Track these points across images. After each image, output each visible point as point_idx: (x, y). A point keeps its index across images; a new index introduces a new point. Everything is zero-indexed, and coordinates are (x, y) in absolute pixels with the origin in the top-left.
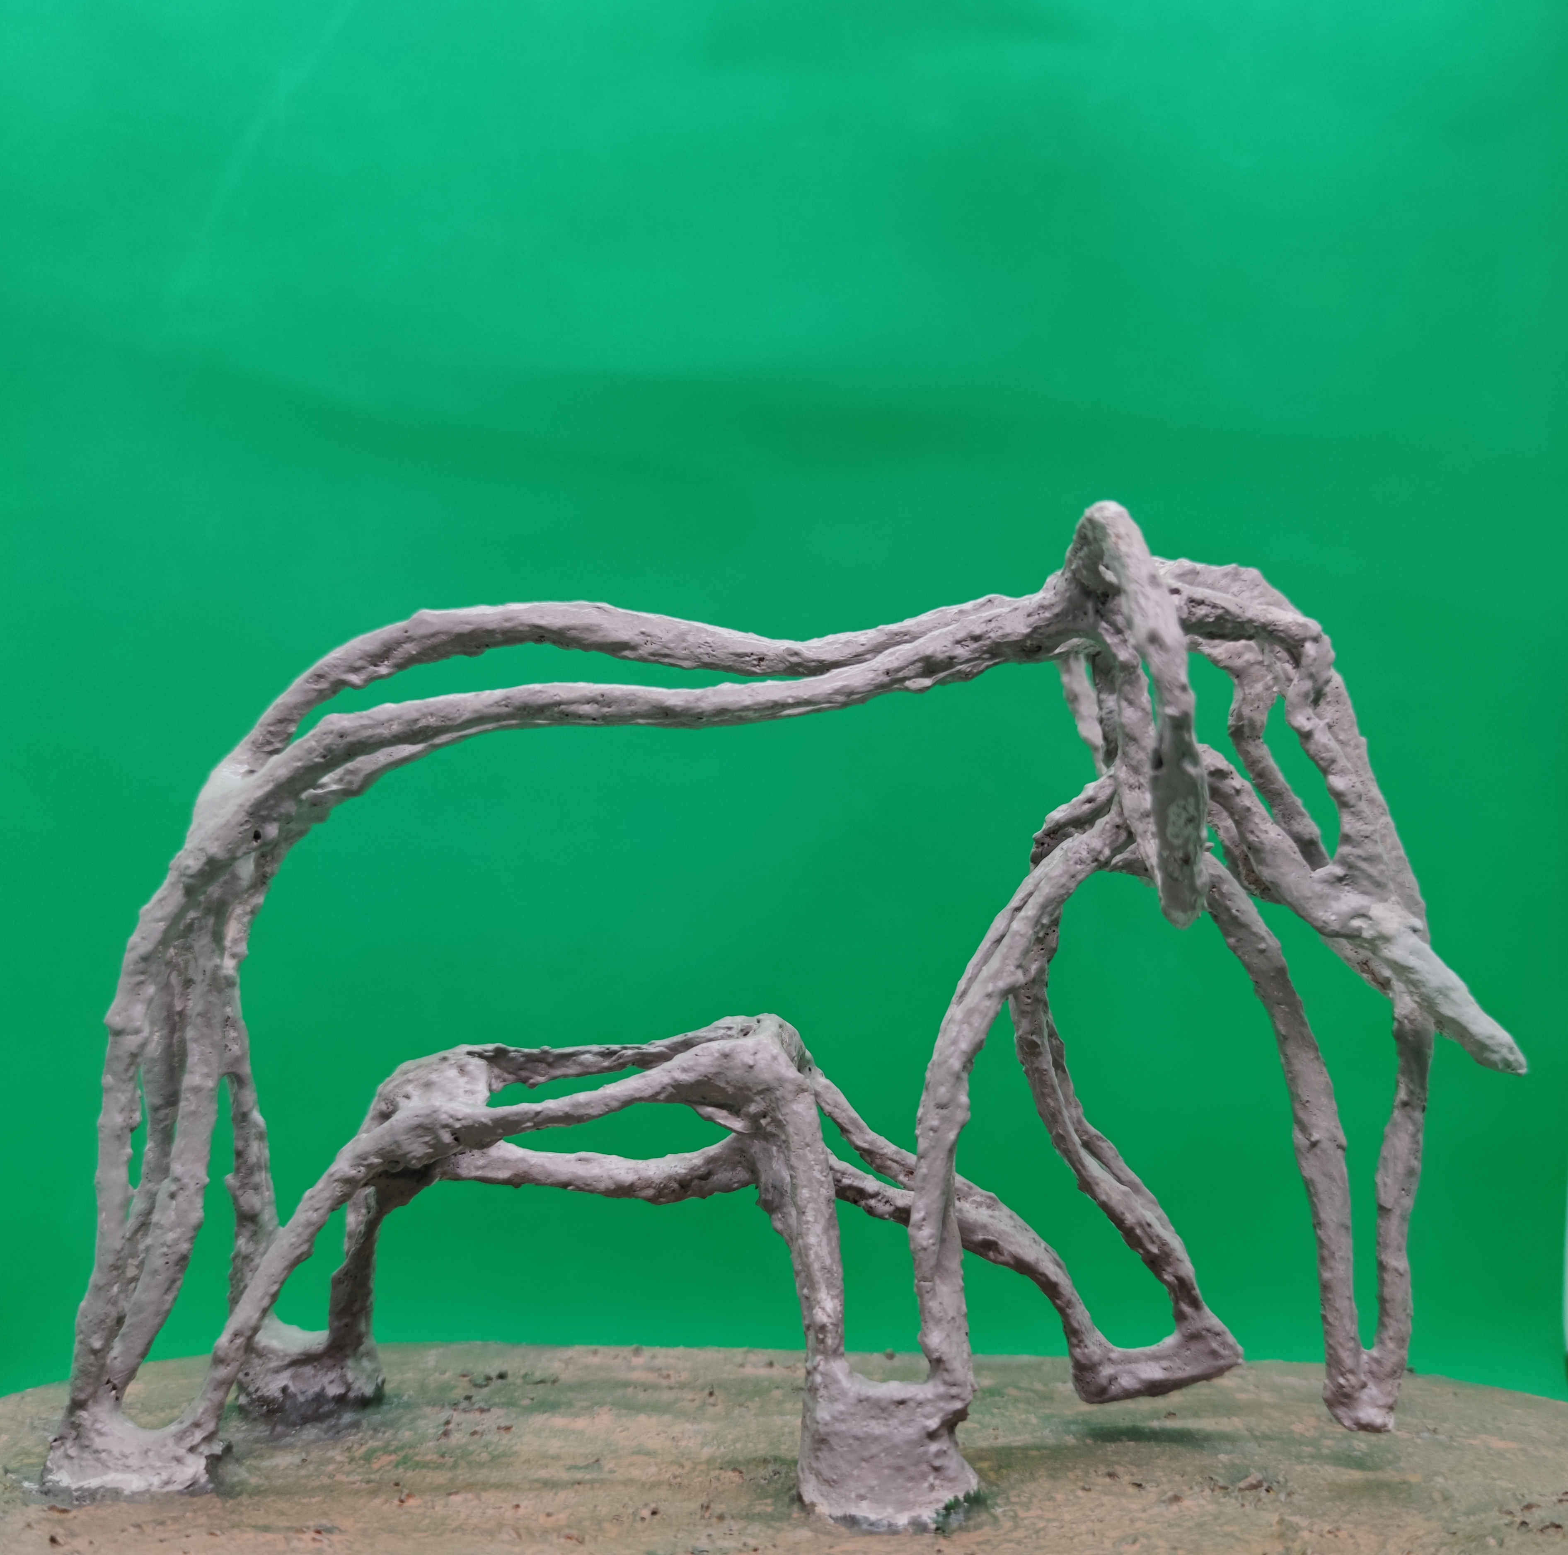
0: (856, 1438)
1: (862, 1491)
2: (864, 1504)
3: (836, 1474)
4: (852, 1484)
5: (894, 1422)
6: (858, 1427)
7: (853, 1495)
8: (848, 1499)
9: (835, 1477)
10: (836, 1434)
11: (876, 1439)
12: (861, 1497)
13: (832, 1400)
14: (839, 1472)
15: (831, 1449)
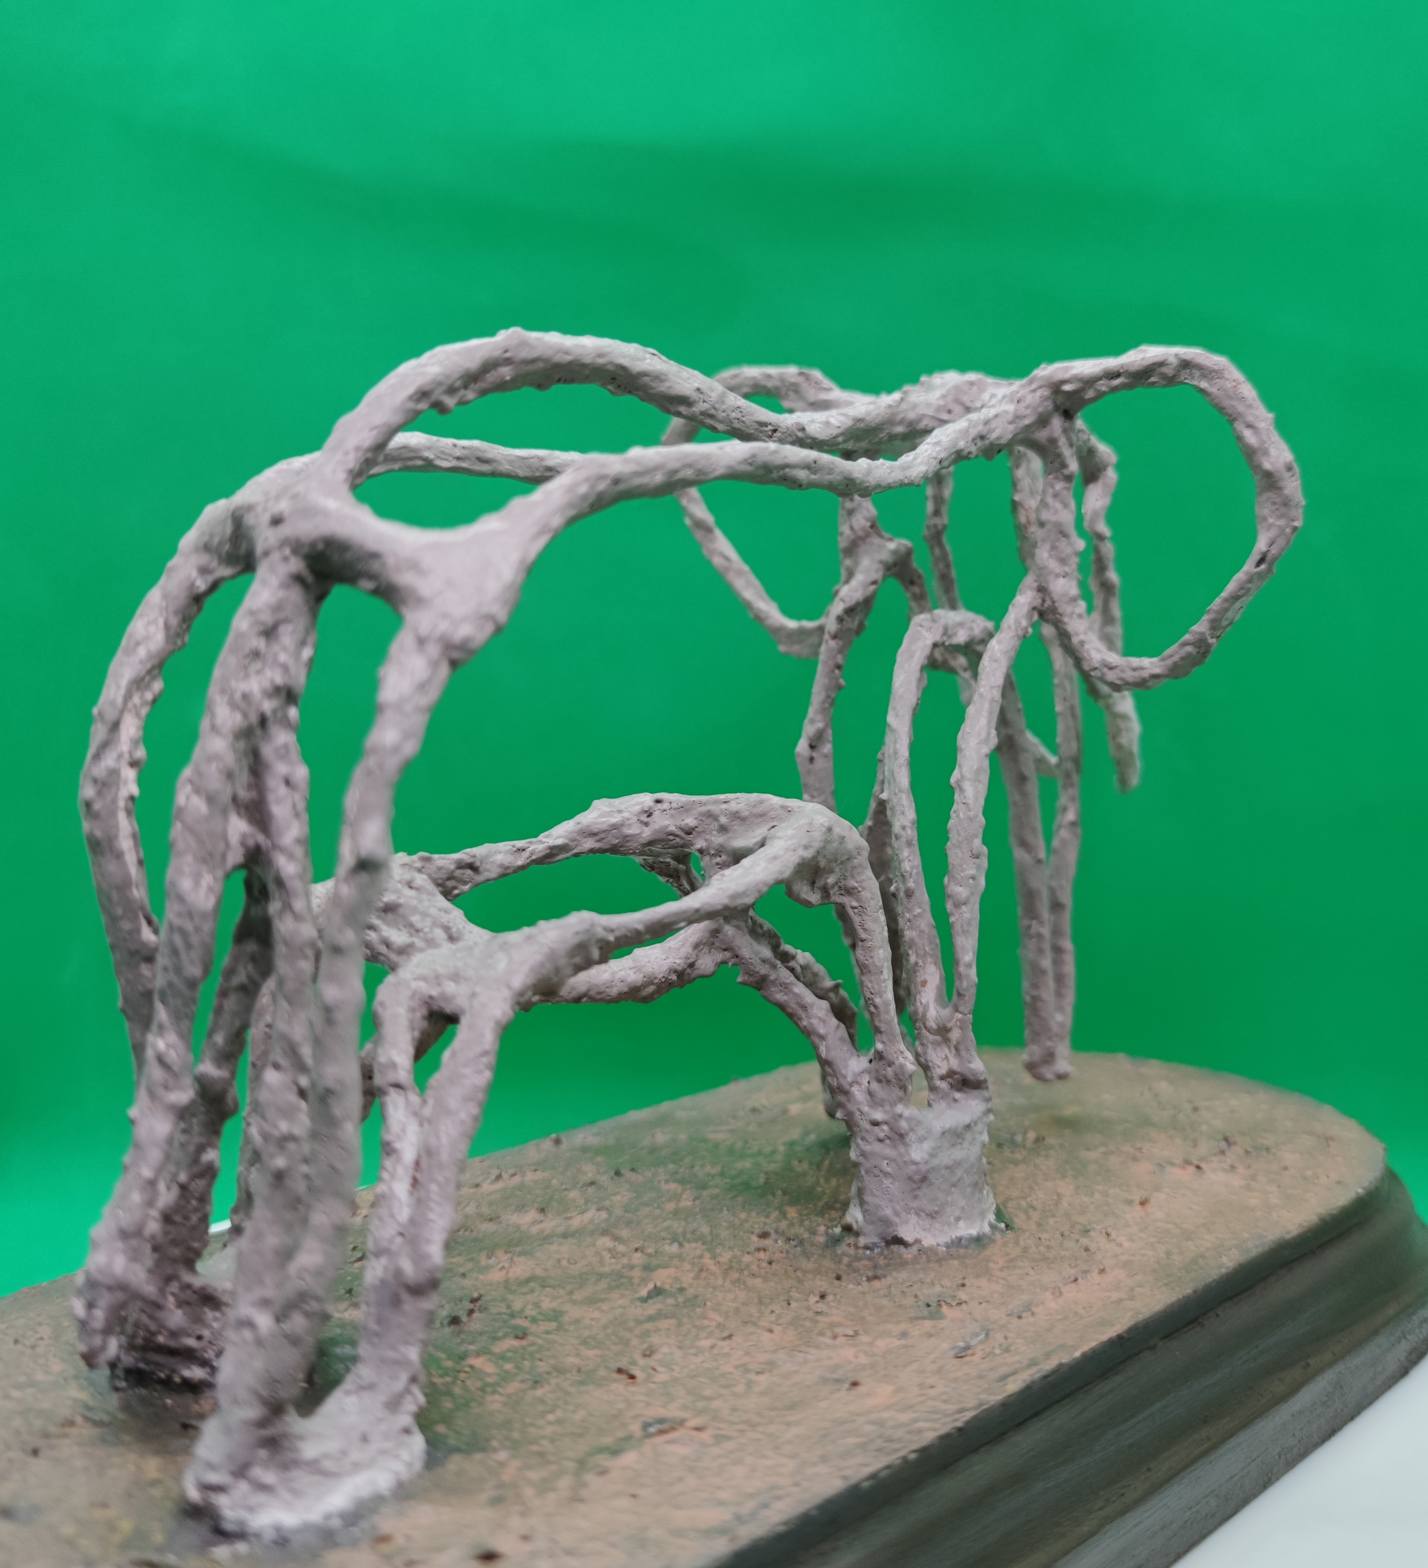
0: (947, 1167)
1: (957, 1213)
2: (961, 1224)
3: (937, 1205)
4: (949, 1210)
5: (966, 1144)
6: (945, 1158)
7: (952, 1219)
8: (949, 1224)
9: (936, 1209)
10: (933, 1169)
11: (958, 1164)
12: (958, 1219)
13: (922, 1140)
14: (939, 1203)
15: (931, 1184)
